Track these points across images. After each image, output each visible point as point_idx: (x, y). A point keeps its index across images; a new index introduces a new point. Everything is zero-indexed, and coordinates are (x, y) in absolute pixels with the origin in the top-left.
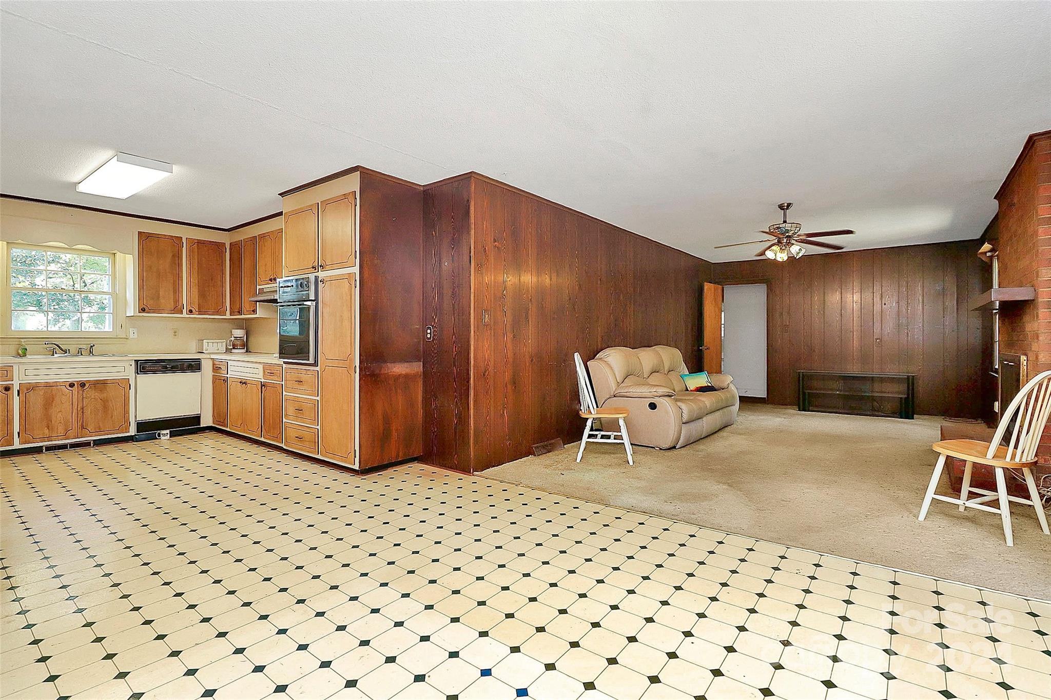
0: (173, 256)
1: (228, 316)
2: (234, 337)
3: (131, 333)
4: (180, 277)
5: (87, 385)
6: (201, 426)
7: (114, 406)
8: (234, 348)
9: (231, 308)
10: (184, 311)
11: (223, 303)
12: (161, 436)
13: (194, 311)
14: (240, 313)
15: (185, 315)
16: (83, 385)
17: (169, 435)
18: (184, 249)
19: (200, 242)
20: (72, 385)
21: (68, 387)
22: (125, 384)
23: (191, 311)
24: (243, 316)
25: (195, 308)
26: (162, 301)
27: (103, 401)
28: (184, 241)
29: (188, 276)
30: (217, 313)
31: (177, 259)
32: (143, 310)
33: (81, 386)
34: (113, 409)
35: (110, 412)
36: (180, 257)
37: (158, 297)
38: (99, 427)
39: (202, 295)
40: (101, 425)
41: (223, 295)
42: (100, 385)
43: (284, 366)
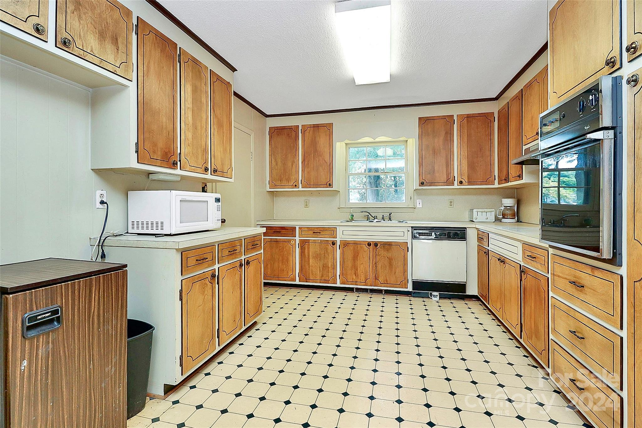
0: (446, 133)
1: (496, 185)
2: (504, 206)
3: (418, 203)
4: (451, 152)
5: (379, 245)
6: (467, 294)
7: (397, 264)
8: (504, 218)
9: (499, 176)
10: (456, 183)
11: (491, 171)
12: (432, 296)
13: (464, 182)
14: (507, 180)
15: (456, 186)
16: (376, 244)
17: (438, 297)
18: (455, 125)
19: (469, 117)
20: (369, 244)
21: (367, 245)
22: (404, 247)
23: (461, 183)
24: (510, 184)
25: (465, 179)
26: (437, 175)
27: (389, 259)
28: (455, 118)
29: (459, 150)
30: (486, 182)
31: (449, 136)
32: (422, 184)
33: (375, 246)
34: (396, 267)
35: (394, 269)
36: (452, 134)
37: (434, 172)
38: (387, 281)
39: (472, 166)
40: (388, 278)
41: (491, 165)
42: (388, 245)
43: (551, 251)
